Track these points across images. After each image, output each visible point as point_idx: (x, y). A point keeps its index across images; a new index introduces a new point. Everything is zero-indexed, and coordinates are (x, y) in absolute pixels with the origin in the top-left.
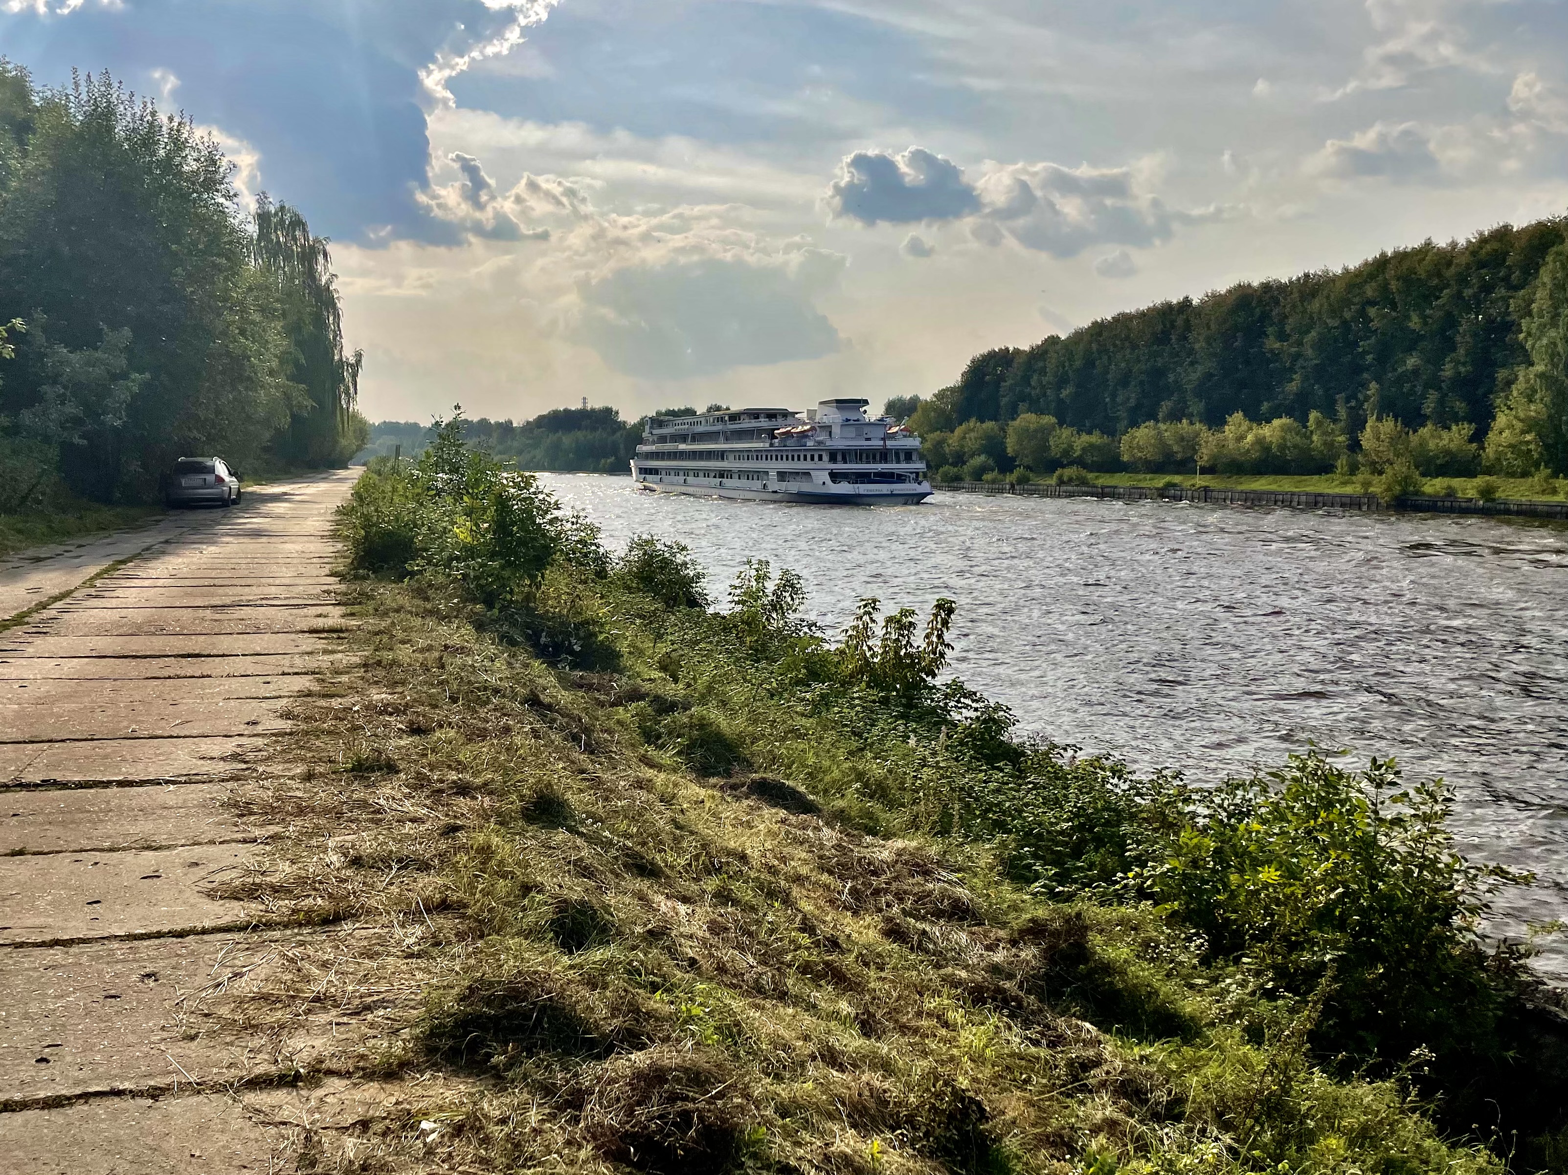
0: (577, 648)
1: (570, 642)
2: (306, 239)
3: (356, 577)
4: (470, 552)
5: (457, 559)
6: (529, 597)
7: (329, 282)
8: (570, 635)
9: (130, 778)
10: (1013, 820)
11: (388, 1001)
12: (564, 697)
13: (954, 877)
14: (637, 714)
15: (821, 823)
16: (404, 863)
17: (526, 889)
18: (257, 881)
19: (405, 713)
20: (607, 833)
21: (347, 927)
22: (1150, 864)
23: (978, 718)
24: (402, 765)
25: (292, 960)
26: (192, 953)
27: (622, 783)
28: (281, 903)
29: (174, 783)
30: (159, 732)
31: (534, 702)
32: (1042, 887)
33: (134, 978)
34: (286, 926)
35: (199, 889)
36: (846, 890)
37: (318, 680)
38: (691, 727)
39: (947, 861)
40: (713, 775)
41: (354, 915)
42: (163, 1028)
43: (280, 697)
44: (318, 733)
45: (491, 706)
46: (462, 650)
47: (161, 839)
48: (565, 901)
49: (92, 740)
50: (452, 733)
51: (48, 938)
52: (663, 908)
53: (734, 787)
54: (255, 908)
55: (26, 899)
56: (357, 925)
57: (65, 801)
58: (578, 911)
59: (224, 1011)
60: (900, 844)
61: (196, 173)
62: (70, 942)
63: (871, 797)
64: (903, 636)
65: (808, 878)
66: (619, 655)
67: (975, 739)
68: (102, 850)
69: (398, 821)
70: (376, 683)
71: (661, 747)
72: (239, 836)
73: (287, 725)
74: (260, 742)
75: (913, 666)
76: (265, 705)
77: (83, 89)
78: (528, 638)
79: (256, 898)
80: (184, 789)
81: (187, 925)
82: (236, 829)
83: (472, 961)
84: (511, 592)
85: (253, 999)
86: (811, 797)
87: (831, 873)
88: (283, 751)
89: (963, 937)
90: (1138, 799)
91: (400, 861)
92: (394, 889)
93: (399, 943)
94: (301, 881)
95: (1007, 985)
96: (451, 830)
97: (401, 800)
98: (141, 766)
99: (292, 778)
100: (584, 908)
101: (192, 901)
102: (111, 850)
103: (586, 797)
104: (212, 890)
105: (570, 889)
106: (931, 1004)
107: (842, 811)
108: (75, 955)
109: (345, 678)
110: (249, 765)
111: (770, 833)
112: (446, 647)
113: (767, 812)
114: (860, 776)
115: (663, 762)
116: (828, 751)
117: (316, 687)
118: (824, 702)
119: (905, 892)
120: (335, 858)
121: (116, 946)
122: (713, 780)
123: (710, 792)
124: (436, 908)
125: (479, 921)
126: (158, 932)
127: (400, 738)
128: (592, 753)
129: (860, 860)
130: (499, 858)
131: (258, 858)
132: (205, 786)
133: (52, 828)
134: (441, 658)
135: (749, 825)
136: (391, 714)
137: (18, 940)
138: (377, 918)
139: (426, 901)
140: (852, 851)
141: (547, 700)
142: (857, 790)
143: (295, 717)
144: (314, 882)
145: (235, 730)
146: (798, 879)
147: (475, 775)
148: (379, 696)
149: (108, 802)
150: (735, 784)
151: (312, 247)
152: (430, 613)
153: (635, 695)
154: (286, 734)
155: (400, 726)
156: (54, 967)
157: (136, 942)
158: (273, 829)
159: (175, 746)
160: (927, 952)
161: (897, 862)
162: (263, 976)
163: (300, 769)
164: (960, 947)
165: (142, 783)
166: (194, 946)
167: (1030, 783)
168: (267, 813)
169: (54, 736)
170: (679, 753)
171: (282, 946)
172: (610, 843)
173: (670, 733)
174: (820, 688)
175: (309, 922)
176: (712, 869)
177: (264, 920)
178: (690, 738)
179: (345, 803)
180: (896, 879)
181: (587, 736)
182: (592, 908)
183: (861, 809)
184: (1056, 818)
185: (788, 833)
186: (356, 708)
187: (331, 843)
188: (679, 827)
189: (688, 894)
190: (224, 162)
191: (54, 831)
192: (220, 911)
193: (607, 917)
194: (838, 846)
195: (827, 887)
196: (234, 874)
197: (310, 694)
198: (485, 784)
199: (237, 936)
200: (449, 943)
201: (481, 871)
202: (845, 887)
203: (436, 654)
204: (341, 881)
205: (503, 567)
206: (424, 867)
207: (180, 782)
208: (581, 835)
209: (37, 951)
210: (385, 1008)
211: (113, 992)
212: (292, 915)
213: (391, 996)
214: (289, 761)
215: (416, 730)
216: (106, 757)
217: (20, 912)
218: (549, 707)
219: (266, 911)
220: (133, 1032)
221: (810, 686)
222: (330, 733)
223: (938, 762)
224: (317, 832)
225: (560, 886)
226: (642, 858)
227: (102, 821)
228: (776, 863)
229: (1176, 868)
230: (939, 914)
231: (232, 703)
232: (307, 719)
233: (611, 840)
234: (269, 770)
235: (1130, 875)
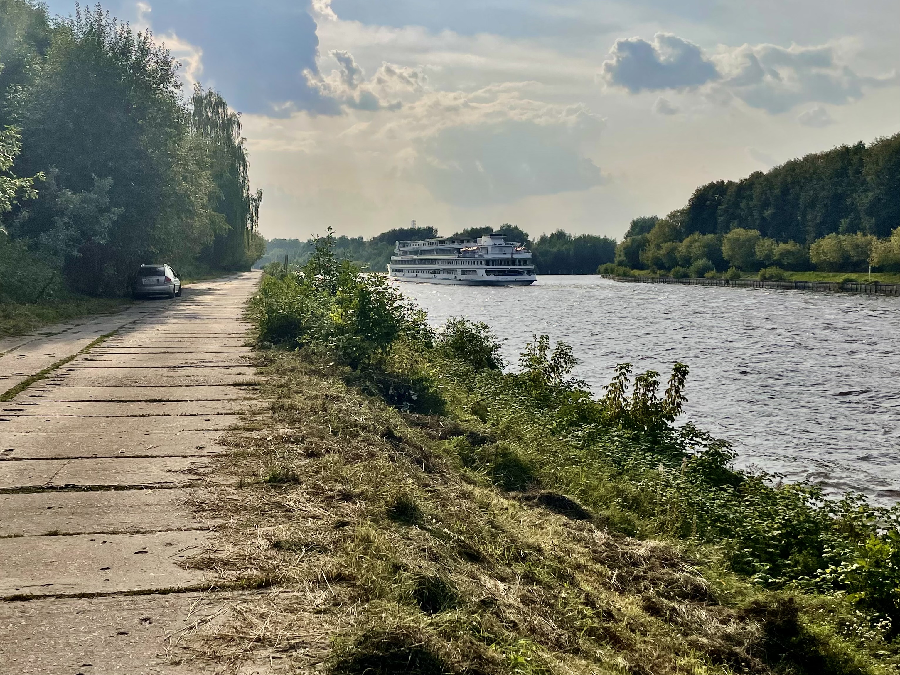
0: (414, 398)
1: (409, 393)
2: (226, 114)
3: (263, 347)
4: (340, 330)
5: (332, 335)
6: (381, 362)
7: (241, 143)
8: (409, 388)
9: (123, 484)
10: (736, 528)
11: (306, 643)
12: (410, 432)
13: (695, 569)
14: (457, 445)
15: (593, 527)
16: (310, 547)
17: (396, 568)
18: (212, 557)
19: (302, 442)
20: (446, 530)
21: (274, 590)
22: (843, 563)
23: (707, 452)
24: (303, 478)
25: (239, 612)
26: (172, 605)
27: (453, 494)
28: (229, 572)
29: (151, 488)
30: (139, 453)
31: (389, 435)
32: (759, 578)
33: (136, 621)
34: (234, 588)
35: (173, 561)
36: (614, 576)
37: (242, 419)
38: (497, 455)
39: (689, 557)
40: (513, 490)
41: (279, 582)
42: (157, 656)
43: (218, 430)
44: (244, 455)
45: (360, 438)
46: (337, 398)
47: (146, 527)
48: (423, 577)
49: (96, 458)
50: (336, 457)
51: (77, 592)
52: (488, 585)
53: (528, 499)
54: (212, 575)
55: (61, 565)
56: (281, 589)
57: (81, 499)
58: (433, 585)
59: (197, 646)
60: (652, 543)
61: (155, 71)
62: (92, 596)
63: (630, 508)
64: (649, 391)
65: (586, 567)
66: (444, 403)
67: (705, 467)
68: (107, 533)
69: (303, 518)
70: (281, 421)
71: (474, 469)
72: (197, 525)
73: (223, 449)
74: (206, 461)
75: (656, 413)
76: (208, 435)
77: (83, 17)
78: (381, 390)
79: (212, 569)
80: (158, 492)
81: (168, 586)
82: (195, 521)
83: (362, 618)
84: (369, 358)
85: (216, 638)
86: (585, 508)
87: (602, 563)
88: (222, 467)
89: (703, 614)
90: (831, 515)
91: (307, 545)
92: (305, 565)
93: (311, 602)
94: (241, 557)
95: (738, 650)
96: (341, 525)
97: (304, 503)
98: (129, 476)
99: (229, 486)
100: (437, 583)
101: (170, 569)
102: (114, 533)
103: (430, 504)
104: (183, 562)
105: (427, 568)
106: (682, 661)
107: (608, 519)
108: (96, 604)
109: (259, 417)
110: (200, 477)
111: (556, 532)
112: (327, 396)
113: (553, 517)
114: (620, 493)
115: (477, 479)
116: (596, 474)
117: (241, 424)
118: (591, 438)
119: (659, 579)
120: (263, 543)
121: (122, 599)
122: (513, 494)
123: (511, 502)
124: (334, 579)
125: (365, 590)
126: (149, 590)
127: (300, 460)
128: (430, 472)
129: (623, 554)
130: (376, 545)
131: (212, 541)
132: (172, 491)
133: (74, 517)
134: (324, 404)
135: (541, 527)
136: (293, 443)
137: (58, 593)
138: (294, 585)
139: (327, 574)
140: (617, 547)
141: (398, 435)
142: (618, 503)
143: (228, 444)
144: (250, 559)
145: (189, 452)
146: (578, 567)
147: (355, 486)
148: (284, 430)
149: (109, 501)
150: (529, 497)
151: (230, 120)
152: (314, 372)
153: (456, 432)
154: (223, 455)
155: (300, 451)
156: (83, 612)
157: (135, 597)
158: (220, 521)
159: (150, 463)
160: (676, 623)
161: (651, 557)
162: (221, 623)
163: (234, 480)
164: (701, 620)
165: (130, 488)
166: (173, 601)
167: (747, 500)
168: (214, 510)
169: (71, 455)
170: (488, 474)
171: (232, 602)
172: (448, 537)
173: (481, 459)
174: (588, 428)
175: (249, 587)
176: (519, 558)
177: (219, 584)
178: (496, 463)
179: (267, 504)
180: (650, 569)
181: (427, 461)
182: (442, 583)
183: (621, 517)
184: (768, 527)
185: (569, 533)
186: (269, 439)
187: (260, 531)
188: (494, 527)
189: (504, 575)
190: (174, 63)
191: (75, 520)
192: (189, 577)
193: (454, 590)
194: (607, 544)
195: (600, 574)
196: (196, 551)
197: (237, 428)
198: (362, 493)
199: (201, 594)
200: (345, 604)
201: (365, 555)
202: (612, 574)
203: (320, 402)
204: (268, 559)
205: (362, 341)
206: (323, 550)
207: (155, 488)
208: (428, 530)
209: (71, 601)
210: (305, 648)
211: (122, 630)
212: (237, 580)
213: (307, 640)
214: (225, 474)
215: (311, 454)
216: (105, 470)
217: (58, 574)
218: (400, 439)
219: (219, 578)
220: (138, 658)
221: (581, 426)
222: (252, 455)
223: (678, 484)
224: (249, 523)
225: (420, 567)
226: (471, 548)
227: (106, 513)
228: (563, 554)
229: (863, 567)
230: (684, 596)
231: (186, 434)
232: (237, 445)
233: (449, 535)
234: (214, 480)
235: (828, 571)
